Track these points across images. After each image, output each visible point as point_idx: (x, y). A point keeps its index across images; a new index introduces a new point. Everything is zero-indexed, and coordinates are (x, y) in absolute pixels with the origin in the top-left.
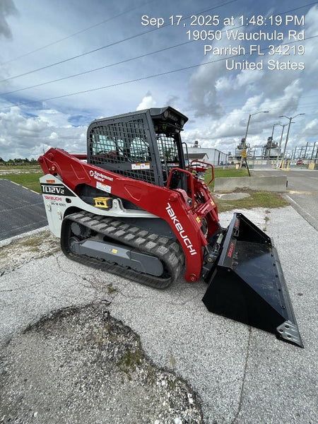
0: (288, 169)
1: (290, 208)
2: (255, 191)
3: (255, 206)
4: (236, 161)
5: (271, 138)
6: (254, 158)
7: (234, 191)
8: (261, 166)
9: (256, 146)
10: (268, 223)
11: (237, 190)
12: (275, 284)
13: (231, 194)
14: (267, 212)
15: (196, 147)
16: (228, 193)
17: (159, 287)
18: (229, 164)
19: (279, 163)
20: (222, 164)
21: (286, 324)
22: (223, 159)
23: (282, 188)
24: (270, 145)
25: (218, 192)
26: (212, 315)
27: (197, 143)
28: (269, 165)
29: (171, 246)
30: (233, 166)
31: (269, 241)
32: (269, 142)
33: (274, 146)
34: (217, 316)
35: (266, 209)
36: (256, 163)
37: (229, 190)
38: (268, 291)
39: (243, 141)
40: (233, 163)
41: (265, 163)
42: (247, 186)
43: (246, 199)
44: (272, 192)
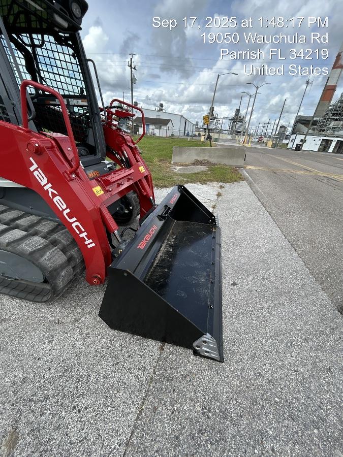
0: (250, 145)
1: (244, 183)
2: (214, 164)
3: (211, 181)
4: (202, 133)
5: (238, 111)
6: (220, 132)
7: (194, 164)
8: (227, 140)
9: (224, 118)
10: (220, 199)
11: (196, 163)
12: (208, 276)
13: (189, 167)
14: (222, 187)
15: (161, 110)
16: (186, 165)
17: (40, 300)
18: (195, 136)
19: (242, 138)
20: (188, 135)
21: (203, 339)
22: (189, 129)
23: (240, 162)
24: (237, 119)
25: (176, 164)
26: (115, 333)
27: (161, 105)
28: (233, 140)
29: (56, 236)
30: (199, 138)
31: (214, 220)
32: (237, 115)
33: (241, 120)
34: (123, 334)
35: (221, 184)
36: (221, 136)
37: (187, 163)
38: (198, 285)
39: (212, 109)
40: (199, 135)
41: (229, 137)
42: (206, 158)
43: (204, 173)
44: (231, 166)
